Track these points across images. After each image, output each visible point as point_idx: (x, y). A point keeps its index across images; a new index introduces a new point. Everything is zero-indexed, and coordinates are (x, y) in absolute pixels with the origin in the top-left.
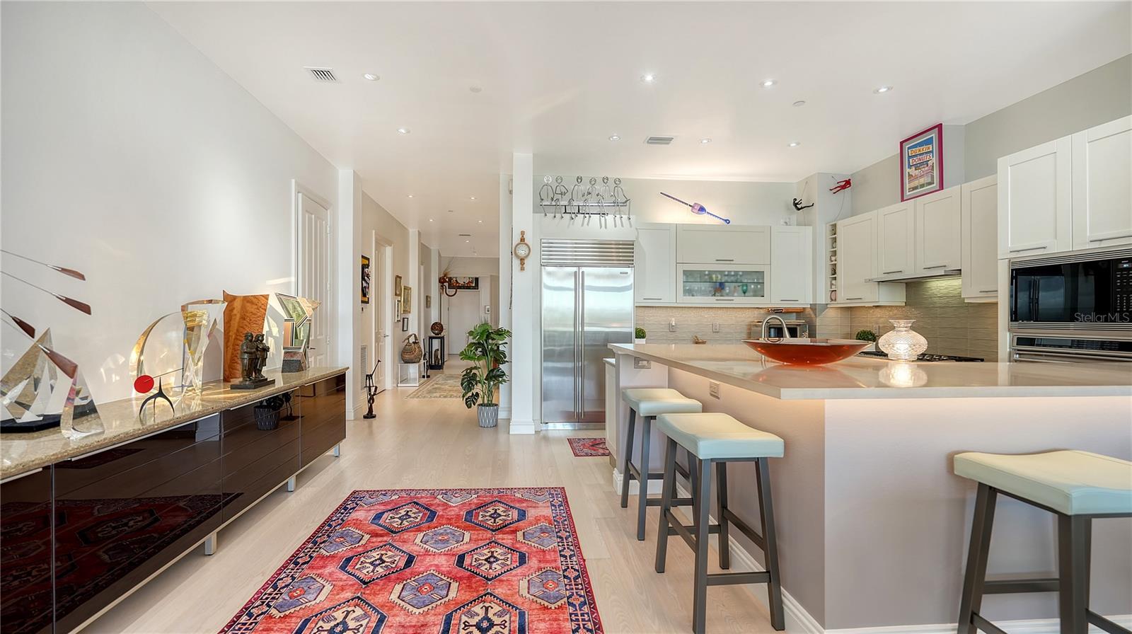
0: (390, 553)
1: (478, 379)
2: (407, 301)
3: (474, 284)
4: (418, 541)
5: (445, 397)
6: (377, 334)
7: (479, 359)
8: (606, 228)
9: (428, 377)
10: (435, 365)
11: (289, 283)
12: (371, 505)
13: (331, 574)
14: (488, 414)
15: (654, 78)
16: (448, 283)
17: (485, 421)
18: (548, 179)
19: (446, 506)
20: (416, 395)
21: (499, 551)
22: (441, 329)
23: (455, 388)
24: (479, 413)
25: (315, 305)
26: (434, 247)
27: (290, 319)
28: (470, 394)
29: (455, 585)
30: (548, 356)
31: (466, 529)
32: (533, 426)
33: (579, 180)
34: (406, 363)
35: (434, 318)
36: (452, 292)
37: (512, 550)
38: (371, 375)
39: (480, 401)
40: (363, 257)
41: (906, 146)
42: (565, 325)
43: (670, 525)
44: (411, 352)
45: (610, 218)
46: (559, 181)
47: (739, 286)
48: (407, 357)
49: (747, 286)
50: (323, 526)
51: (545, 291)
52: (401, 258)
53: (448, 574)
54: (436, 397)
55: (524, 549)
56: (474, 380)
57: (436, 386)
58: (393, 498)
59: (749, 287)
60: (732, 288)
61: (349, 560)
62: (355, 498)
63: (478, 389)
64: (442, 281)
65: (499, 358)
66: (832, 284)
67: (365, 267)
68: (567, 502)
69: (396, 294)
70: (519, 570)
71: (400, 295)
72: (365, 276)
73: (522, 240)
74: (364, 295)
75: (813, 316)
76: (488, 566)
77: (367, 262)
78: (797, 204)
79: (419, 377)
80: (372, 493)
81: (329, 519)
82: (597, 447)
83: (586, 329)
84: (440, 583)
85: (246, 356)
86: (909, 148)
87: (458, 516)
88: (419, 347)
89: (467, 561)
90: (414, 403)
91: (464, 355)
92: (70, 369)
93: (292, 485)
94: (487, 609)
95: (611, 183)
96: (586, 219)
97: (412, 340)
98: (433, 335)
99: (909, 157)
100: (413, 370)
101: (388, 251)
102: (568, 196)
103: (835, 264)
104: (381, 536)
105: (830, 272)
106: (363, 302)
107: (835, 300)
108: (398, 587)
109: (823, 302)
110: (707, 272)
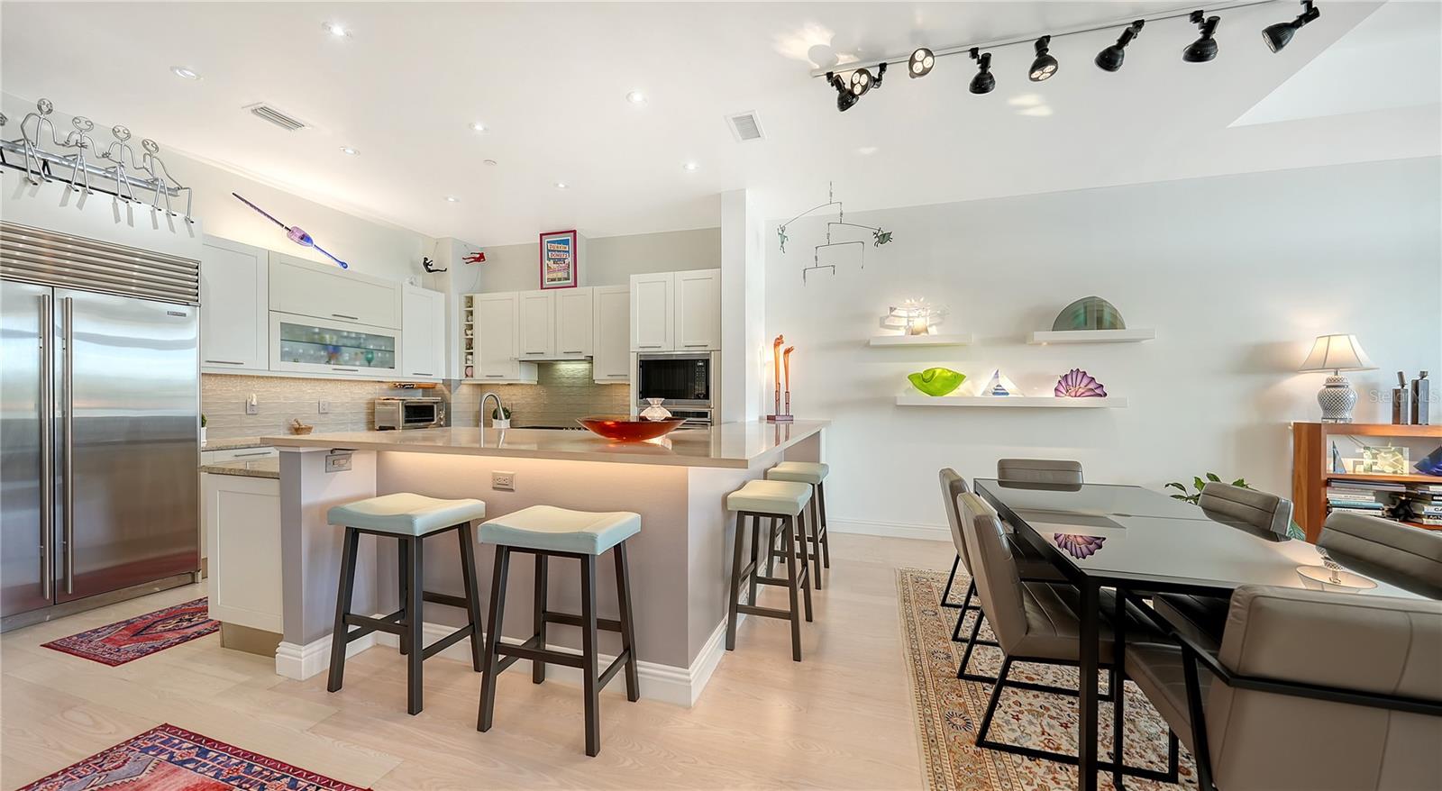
41: (544, 240)
47: (361, 353)
49: (372, 354)
59: (375, 356)
60: (352, 355)
66: (467, 360)
75: (446, 392)
78: (428, 264)
86: (548, 243)
99: (550, 250)
103: (472, 339)
105: (465, 347)
107: (472, 376)
109: (457, 378)
110: (317, 330)
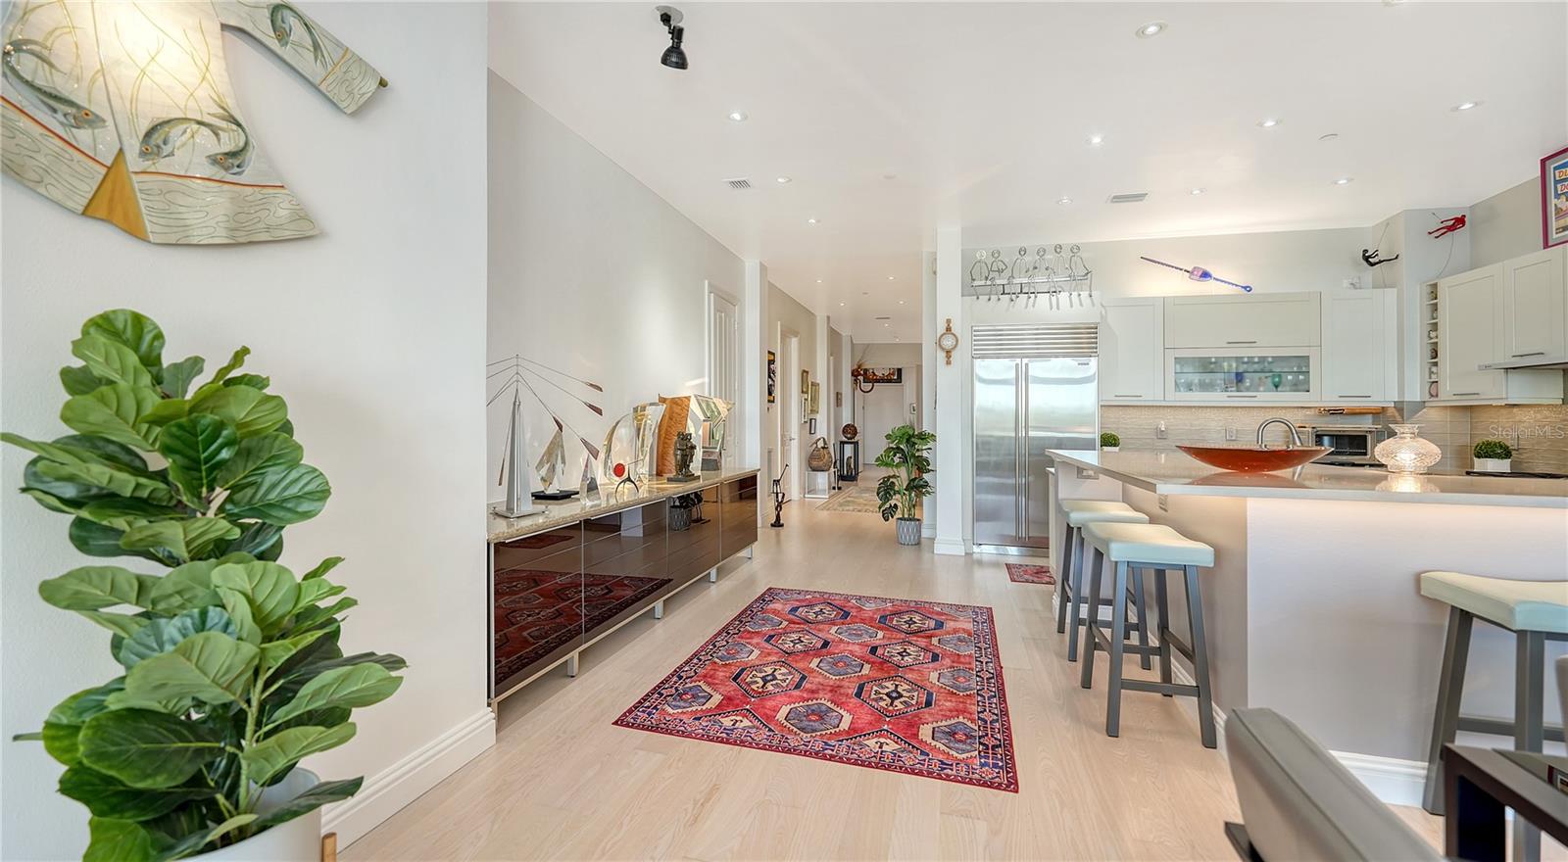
0: (807, 637)
1: (896, 488)
2: (815, 399)
3: (896, 377)
4: (833, 631)
5: (859, 511)
6: (783, 436)
7: (897, 466)
8: (1058, 308)
9: (839, 488)
10: (847, 476)
11: (703, 384)
12: (787, 600)
13: (758, 644)
14: (908, 530)
15: (1102, 140)
16: (863, 376)
17: (905, 537)
18: (983, 255)
19: (860, 609)
20: (825, 507)
21: (911, 649)
22: (855, 433)
23: (872, 502)
24: (898, 528)
25: (730, 406)
26: (845, 332)
27: (707, 419)
28: (887, 505)
29: (867, 667)
30: (981, 468)
31: (879, 628)
32: (963, 547)
33: (1022, 253)
34: (814, 470)
35: (846, 420)
36: (867, 386)
37: (926, 650)
38: (778, 481)
39: (898, 515)
40: (769, 352)
41: (1551, 166)
42: (1004, 430)
43: (1097, 640)
44: (820, 458)
45: (1063, 296)
46: (996, 255)
47: (1266, 377)
48: (815, 463)
49: (1280, 376)
50: (745, 610)
51: (978, 385)
52: (808, 351)
53: (861, 658)
54: (848, 510)
55: (937, 651)
56: (891, 489)
57: (849, 499)
58: (807, 597)
59: (1284, 380)
60: (1256, 380)
61: (771, 637)
62: (771, 594)
63: (895, 500)
64: (855, 374)
65: (922, 465)
66: (1431, 373)
67: (771, 362)
68: (993, 621)
69: (803, 392)
70: (931, 665)
71: (807, 393)
72: (771, 373)
73: (949, 329)
74: (770, 394)
75: (1398, 419)
76: (900, 658)
77: (772, 358)
78: (1370, 257)
79: (829, 489)
80: (787, 591)
81: (751, 606)
82: (1040, 573)
83: (1032, 433)
84: (854, 663)
85: (679, 452)
86: (1555, 169)
87: (872, 619)
88: (829, 453)
89: (880, 651)
90: (824, 515)
91: (881, 462)
92: (594, 453)
93: (713, 578)
94: (897, 686)
95: (1066, 254)
96: (1031, 300)
97: (821, 444)
98: (845, 439)
99: (1557, 182)
100: (823, 479)
101: (794, 342)
102: (1007, 273)
103: (1437, 343)
104: (798, 624)
105: (1428, 353)
106: (769, 401)
107: (1437, 396)
108: (818, 660)
109: (1419, 400)
110: (1213, 360)
